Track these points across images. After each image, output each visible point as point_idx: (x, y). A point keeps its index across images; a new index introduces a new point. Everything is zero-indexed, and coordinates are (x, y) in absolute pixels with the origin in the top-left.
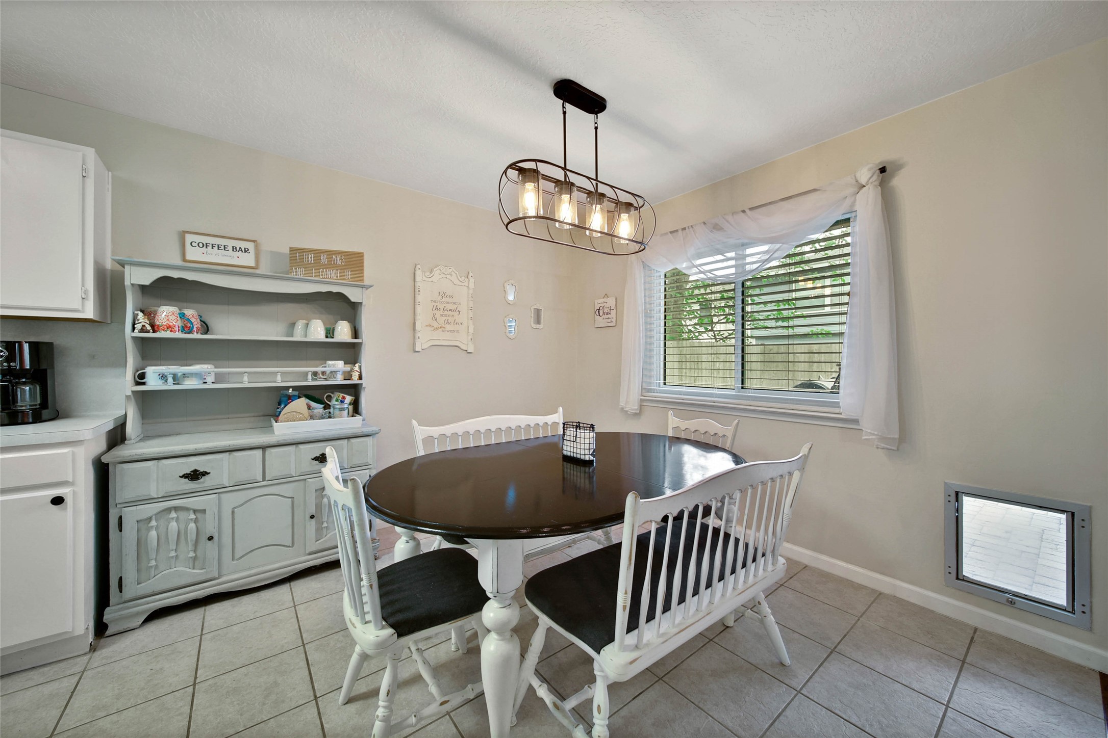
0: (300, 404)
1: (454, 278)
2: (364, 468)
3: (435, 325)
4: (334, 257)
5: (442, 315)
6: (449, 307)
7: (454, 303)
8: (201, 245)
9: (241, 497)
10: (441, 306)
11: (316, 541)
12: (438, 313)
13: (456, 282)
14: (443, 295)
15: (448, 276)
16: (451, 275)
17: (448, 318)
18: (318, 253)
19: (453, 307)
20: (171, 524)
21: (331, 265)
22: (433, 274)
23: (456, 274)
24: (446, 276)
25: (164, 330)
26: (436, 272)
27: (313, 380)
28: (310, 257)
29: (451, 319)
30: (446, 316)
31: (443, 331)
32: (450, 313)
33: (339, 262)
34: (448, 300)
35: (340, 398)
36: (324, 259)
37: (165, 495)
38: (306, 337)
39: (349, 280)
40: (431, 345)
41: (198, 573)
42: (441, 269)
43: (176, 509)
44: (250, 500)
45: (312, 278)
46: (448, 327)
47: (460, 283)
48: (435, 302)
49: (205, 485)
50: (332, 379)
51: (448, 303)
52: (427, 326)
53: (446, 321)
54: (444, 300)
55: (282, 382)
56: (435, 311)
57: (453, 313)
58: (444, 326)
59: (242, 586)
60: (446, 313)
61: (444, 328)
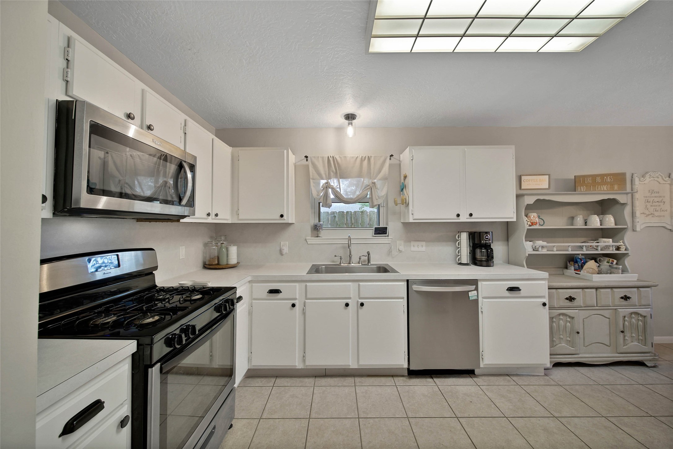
0: (591, 264)
1: (660, 180)
2: (647, 307)
3: (647, 213)
4: (605, 178)
5: (651, 206)
6: (656, 199)
7: (660, 197)
8: (527, 181)
9: (587, 313)
10: (651, 200)
11: (624, 346)
12: (648, 204)
13: (662, 182)
14: (652, 192)
15: (656, 179)
16: (658, 177)
17: (656, 207)
18: (594, 177)
19: (660, 199)
20: (560, 321)
21: (604, 183)
22: (645, 178)
23: (662, 176)
24: (654, 179)
25: (535, 225)
26: (648, 176)
27: (587, 250)
28: (590, 180)
29: (658, 208)
30: (655, 206)
31: (653, 217)
32: (657, 204)
33: (609, 180)
34: (656, 195)
35: (611, 261)
36: (599, 180)
37: (560, 307)
38: (586, 225)
39: (616, 190)
40: (646, 226)
41: (571, 350)
42: (651, 174)
43: (563, 314)
44: (590, 316)
45: (591, 192)
46: (656, 214)
47: (665, 182)
48: (646, 197)
49: (574, 304)
50: (606, 250)
51: (655, 197)
52: (642, 214)
53: (655, 210)
54: (653, 195)
55: (557, 251)
56: (647, 204)
57: (659, 204)
58: (653, 213)
59: (590, 362)
60: (654, 204)
61: (654, 214)
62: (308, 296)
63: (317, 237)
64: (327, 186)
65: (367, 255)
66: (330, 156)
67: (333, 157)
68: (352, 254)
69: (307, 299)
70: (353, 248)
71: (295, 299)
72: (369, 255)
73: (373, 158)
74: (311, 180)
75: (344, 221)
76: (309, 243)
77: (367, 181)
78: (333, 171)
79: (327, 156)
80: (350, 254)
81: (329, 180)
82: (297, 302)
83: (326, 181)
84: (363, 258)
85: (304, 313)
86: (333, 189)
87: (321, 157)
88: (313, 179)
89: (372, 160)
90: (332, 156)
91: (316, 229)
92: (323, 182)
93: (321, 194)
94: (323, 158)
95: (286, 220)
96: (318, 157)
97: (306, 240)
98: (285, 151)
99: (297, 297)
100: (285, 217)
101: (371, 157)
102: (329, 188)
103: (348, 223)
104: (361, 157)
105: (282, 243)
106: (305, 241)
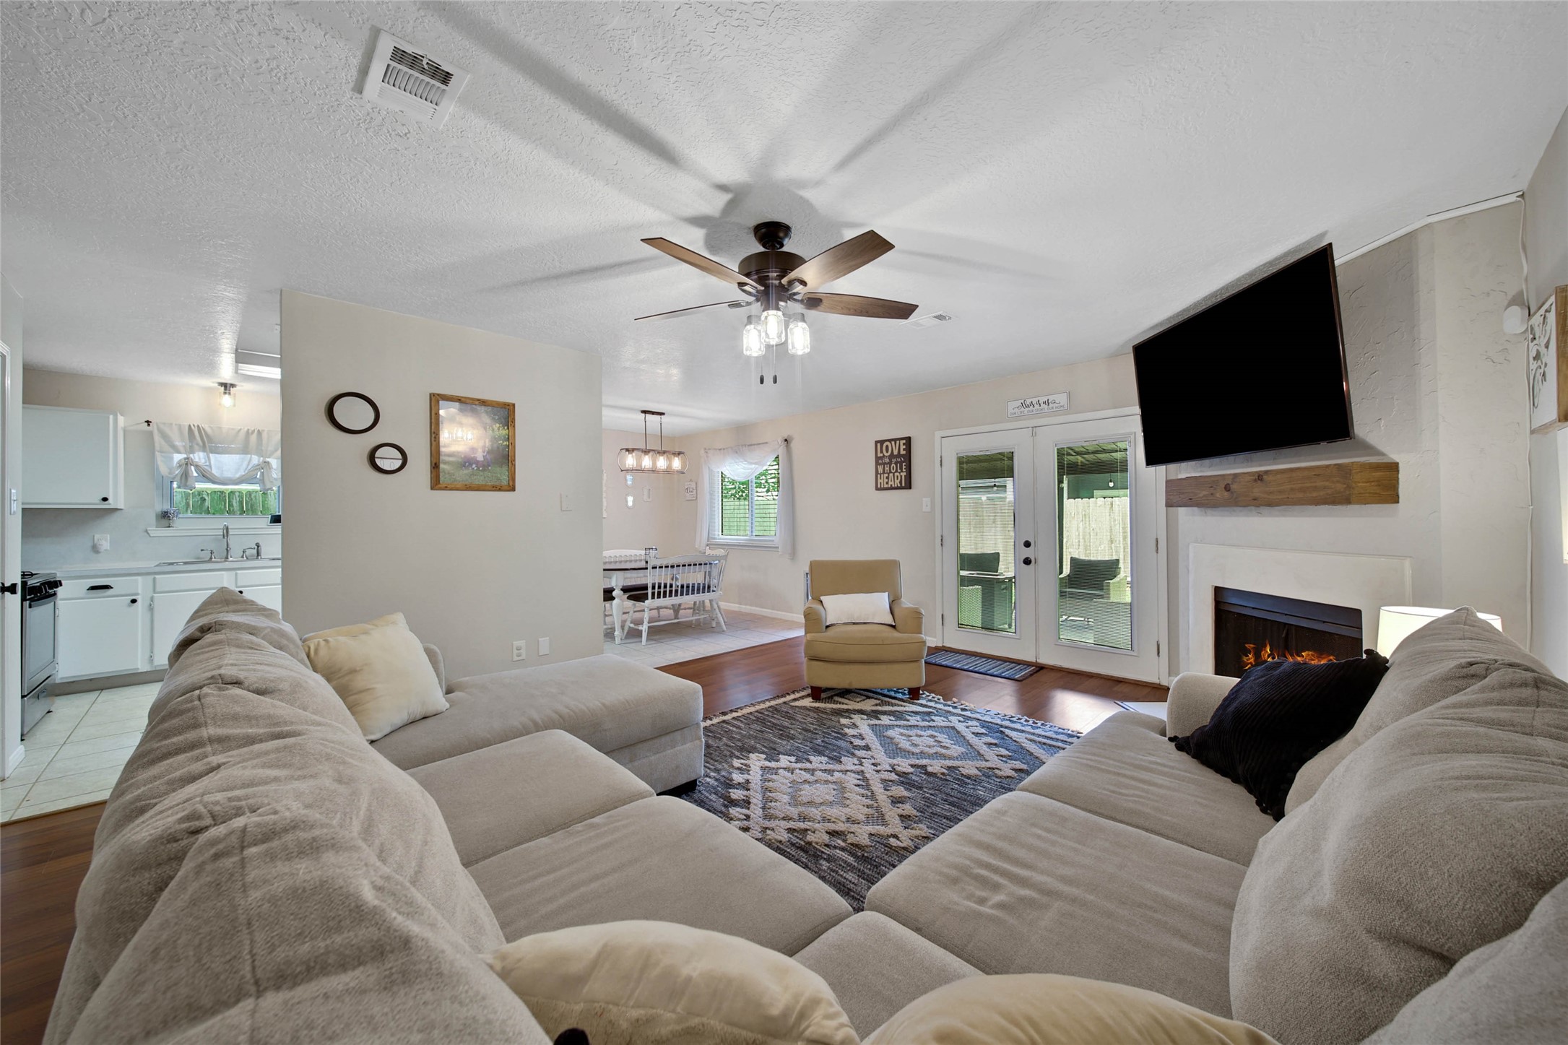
62: (158, 589)
63: (169, 527)
64: (187, 463)
65: (256, 547)
66: (194, 425)
67: (198, 426)
68: (230, 546)
69: (155, 592)
70: (232, 540)
71: (137, 594)
72: (258, 547)
73: (265, 433)
74: (157, 453)
75: (225, 507)
76: (152, 535)
77: (255, 460)
78: (198, 444)
79: (187, 424)
80: (228, 547)
81: (191, 455)
82: (139, 598)
83: (185, 456)
84: (248, 552)
85: (151, 608)
86: (197, 466)
87: (176, 425)
88: (161, 452)
89: (265, 435)
90: (196, 425)
91: (165, 516)
92: (178, 457)
93: (177, 472)
94: (180, 427)
95: (111, 504)
96: (171, 424)
97: (146, 531)
98: (111, 417)
99: (140, 592)
100: (110, 500)
101: (263, 431)
102: (191, 465)
103: (233, 510)
104: (246, 429)
105: (97, 537)
106: (146, 534)
